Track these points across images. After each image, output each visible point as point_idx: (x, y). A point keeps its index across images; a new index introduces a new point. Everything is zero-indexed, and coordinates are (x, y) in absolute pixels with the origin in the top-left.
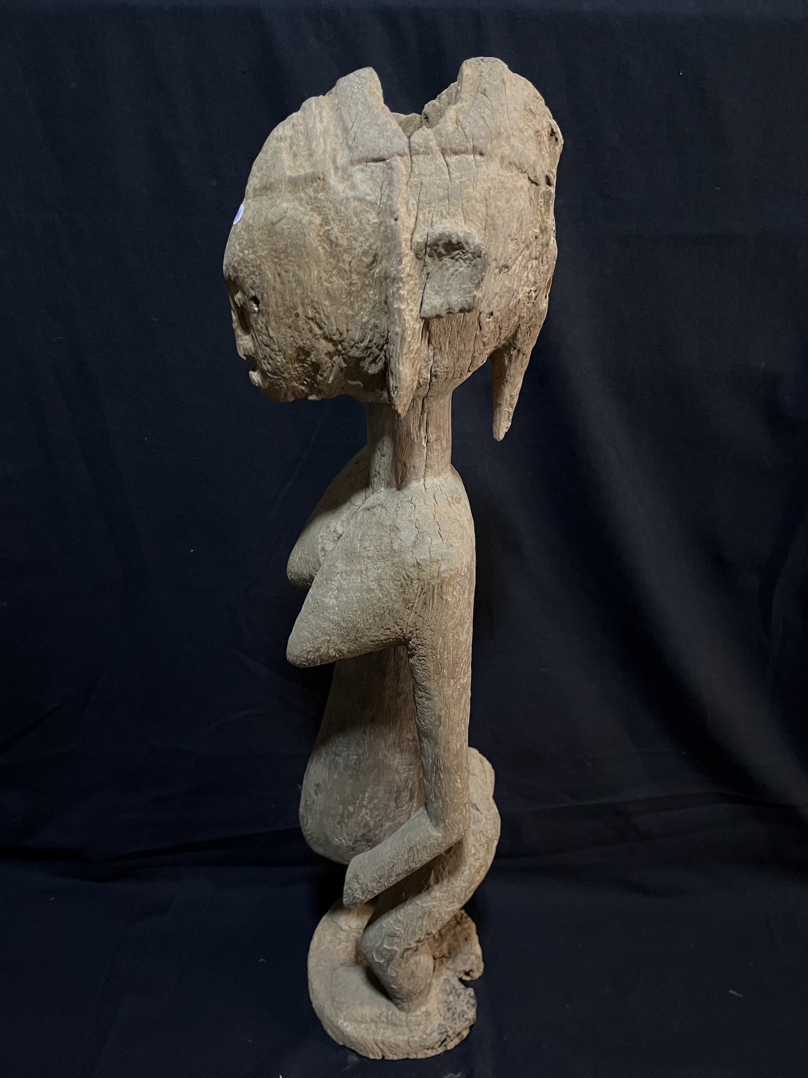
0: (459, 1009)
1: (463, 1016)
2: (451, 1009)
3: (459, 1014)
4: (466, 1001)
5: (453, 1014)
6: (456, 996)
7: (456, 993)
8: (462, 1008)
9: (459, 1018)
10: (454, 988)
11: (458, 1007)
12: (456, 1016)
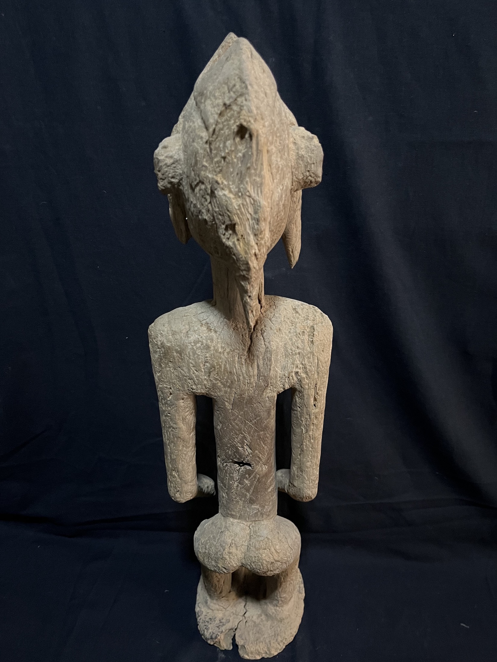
0: (210, 626)
1: (206, 628)
2: (211, 620)
3: (207, 626)
4: (214, 631)
5: (208, 622)
6: (218, 625)
7: (220, 625)
8: (210, 628)
9: (205, 625)
10: (223, 625)
11: (211, 625)
12: (206, 623)
